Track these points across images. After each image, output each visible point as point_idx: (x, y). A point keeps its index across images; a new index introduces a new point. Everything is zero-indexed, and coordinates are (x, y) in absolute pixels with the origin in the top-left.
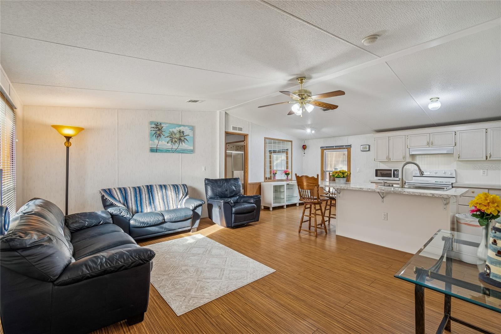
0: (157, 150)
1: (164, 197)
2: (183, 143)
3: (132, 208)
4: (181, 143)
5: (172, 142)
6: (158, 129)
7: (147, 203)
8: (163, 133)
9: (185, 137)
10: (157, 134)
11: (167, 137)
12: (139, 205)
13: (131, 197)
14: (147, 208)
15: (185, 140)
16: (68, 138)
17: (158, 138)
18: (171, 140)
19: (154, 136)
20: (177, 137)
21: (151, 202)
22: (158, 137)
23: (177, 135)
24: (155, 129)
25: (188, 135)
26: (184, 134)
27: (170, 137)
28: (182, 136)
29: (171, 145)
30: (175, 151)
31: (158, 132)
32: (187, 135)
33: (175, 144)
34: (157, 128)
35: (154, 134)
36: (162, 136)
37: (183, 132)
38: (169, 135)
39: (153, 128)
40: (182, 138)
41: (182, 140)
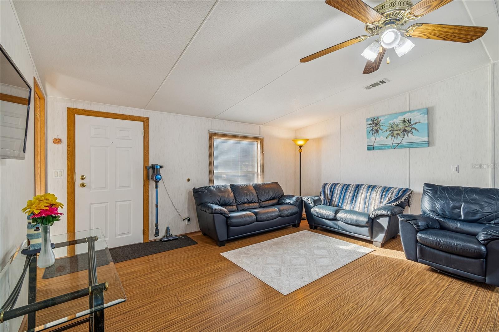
0: (374, 147)
1: (367, 198)
2: (410, 134)
3: (335, 202)
4: (406, 135)
5: (393, 136)
6: (375, 124)
7: (349, 201)
8: (381, 127)
9: (413, 126)
10: (374, 130)
11: (386, 131)
12: (341, 201)
13: (337, 192)
14: (346, 205)
15: (413, 131)
16: (301, 147)
17: (375, 135)
18: (391, 133)
19: (371, 132)
20: (399, 129)
21: (353, 201)
22: (375, 133)
23: (400, 126)
24: (371, 126)
25: (418, 123)
26: (410, 123)
27: (390, 130)
28: (408, 126)
29: (392, 139)
30: (398, 146)
31: (375, 128)
32: (416, 123)
33: (397, 137)
34: (373, 124)
35: (371, 130)
36: (380, 131)
37: (409, 121)
38: (389, 128)
39: (369, 124)
40: (409, 129)
41: (407, 131)
